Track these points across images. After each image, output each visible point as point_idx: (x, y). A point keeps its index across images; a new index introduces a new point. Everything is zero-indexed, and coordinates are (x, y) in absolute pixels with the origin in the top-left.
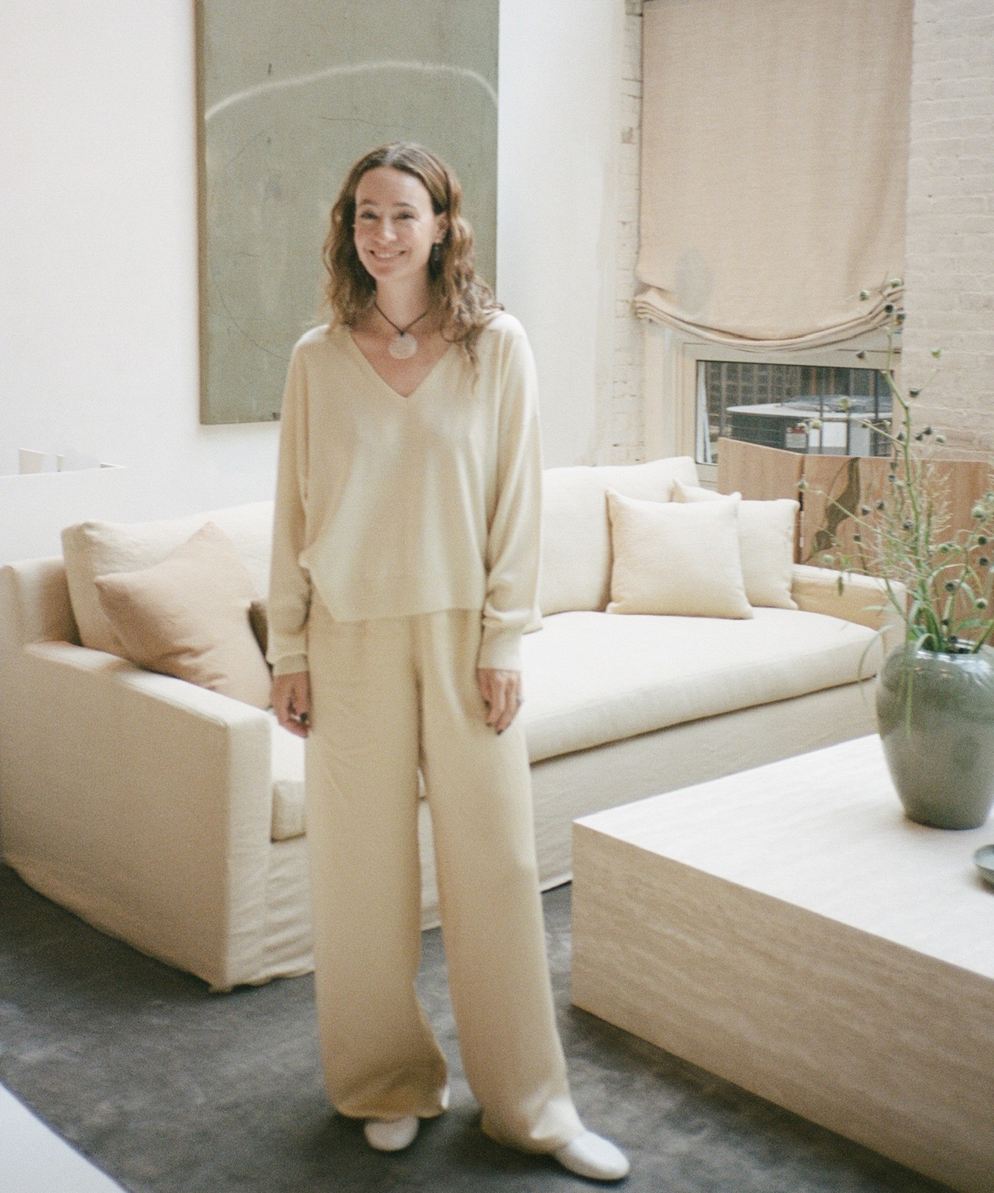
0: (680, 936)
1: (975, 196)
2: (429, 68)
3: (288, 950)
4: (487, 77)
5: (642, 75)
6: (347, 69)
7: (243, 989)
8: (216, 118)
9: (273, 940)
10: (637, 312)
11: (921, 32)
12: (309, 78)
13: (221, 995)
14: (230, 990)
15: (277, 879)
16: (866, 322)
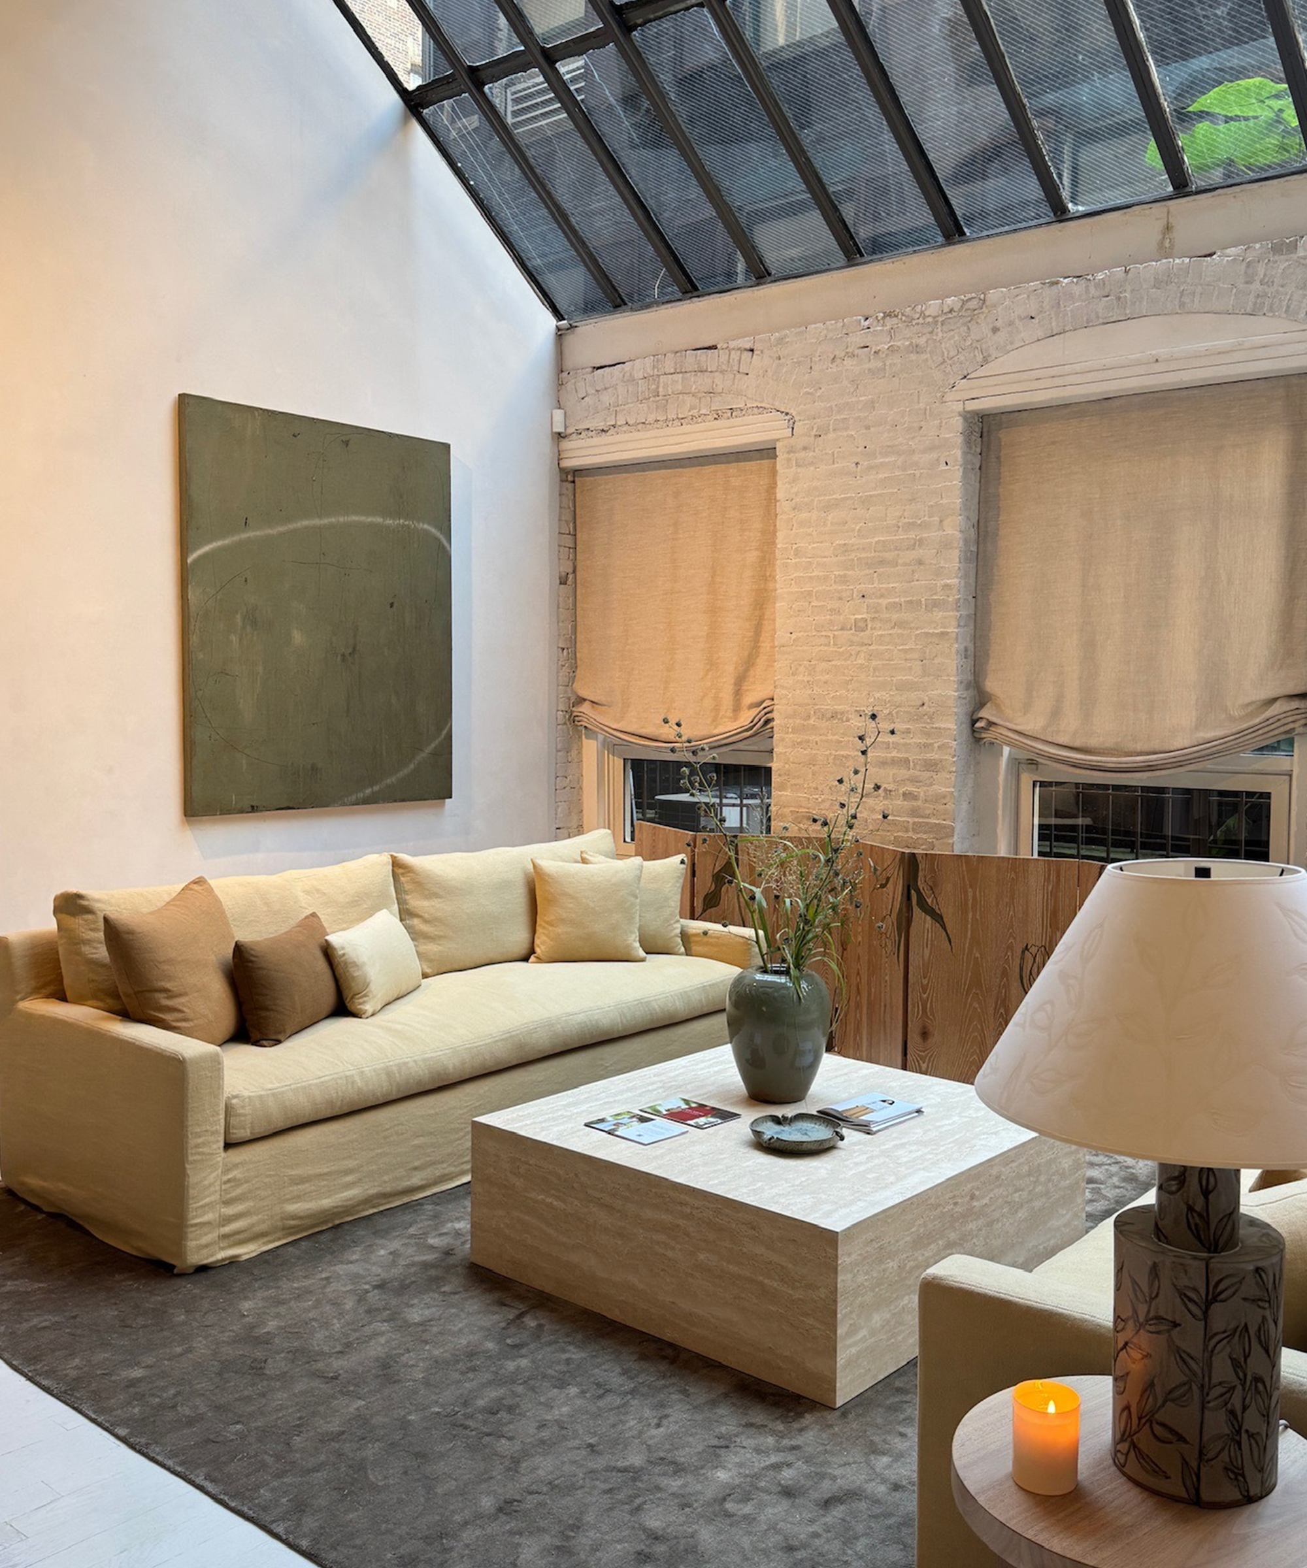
0: (549, 1200)
1: (823, 633)
2: (389, 522)
3: (241, 1236)
4: (440, 530)
5: (575, 529)
6: (317, 522)
7: (203, 1269)
8: (196, 561)
9: (226, 1229)
10: (573, 720)
11: (783, 507)
12: (282, 529)
13: (181, 1275)
14: (192, 1271)
15: (229, 1181)
16: (747, 730)
